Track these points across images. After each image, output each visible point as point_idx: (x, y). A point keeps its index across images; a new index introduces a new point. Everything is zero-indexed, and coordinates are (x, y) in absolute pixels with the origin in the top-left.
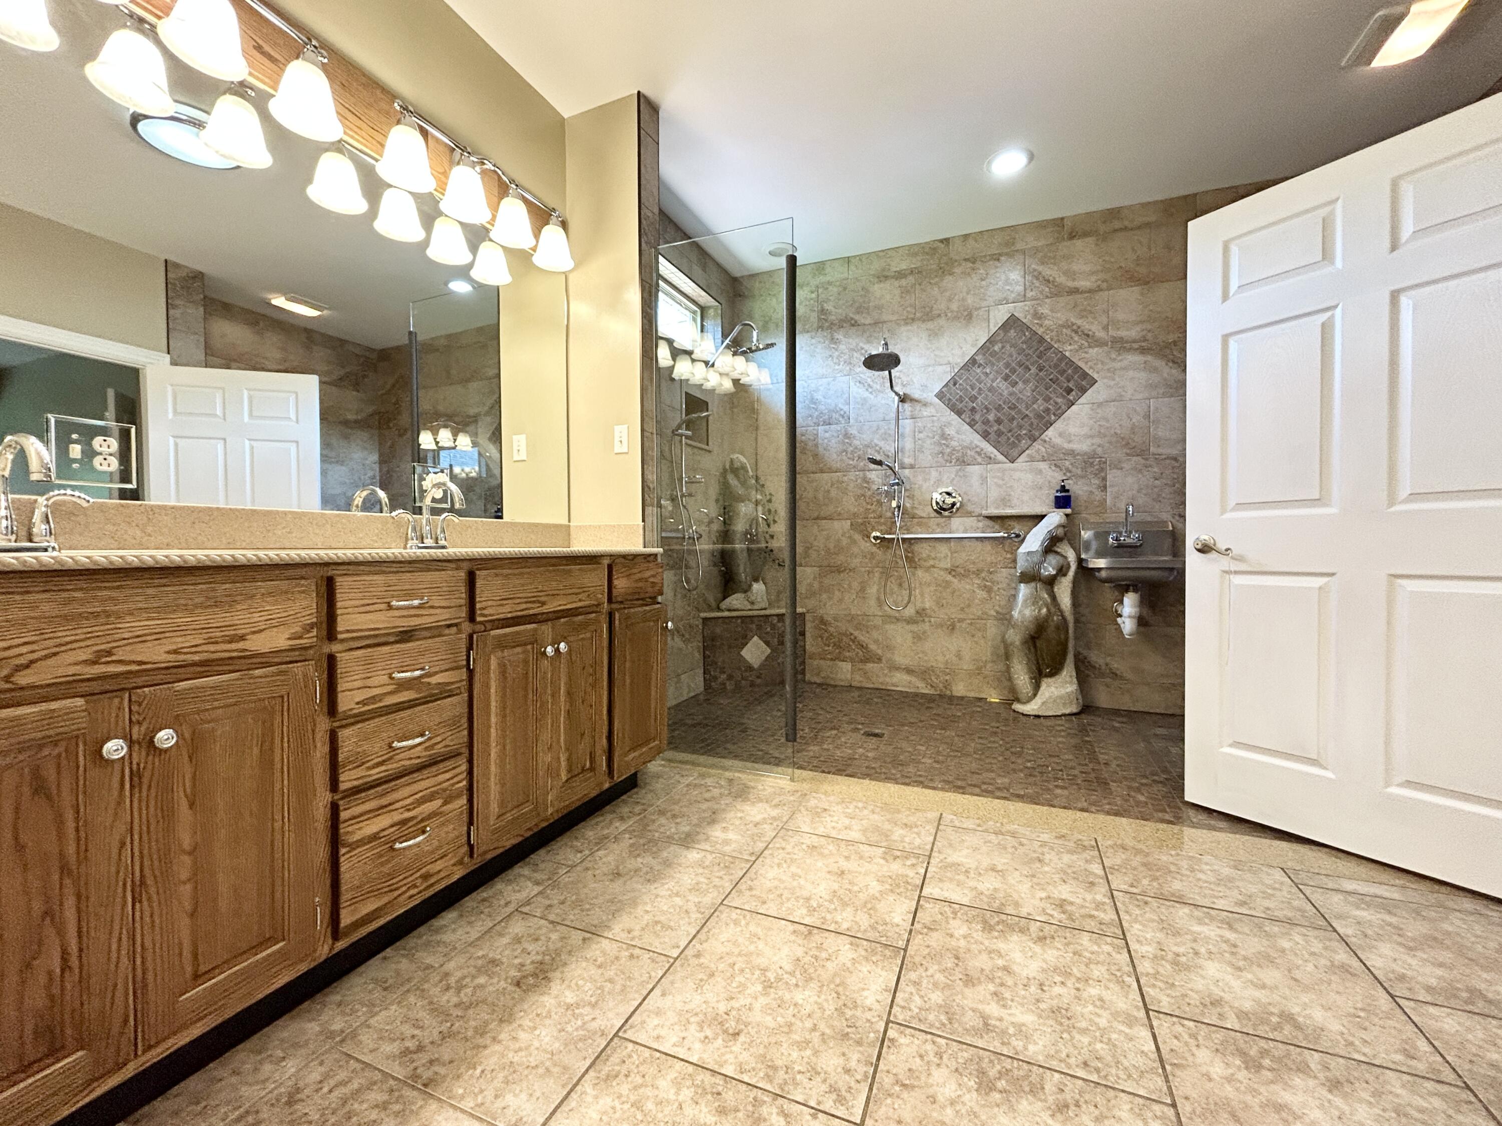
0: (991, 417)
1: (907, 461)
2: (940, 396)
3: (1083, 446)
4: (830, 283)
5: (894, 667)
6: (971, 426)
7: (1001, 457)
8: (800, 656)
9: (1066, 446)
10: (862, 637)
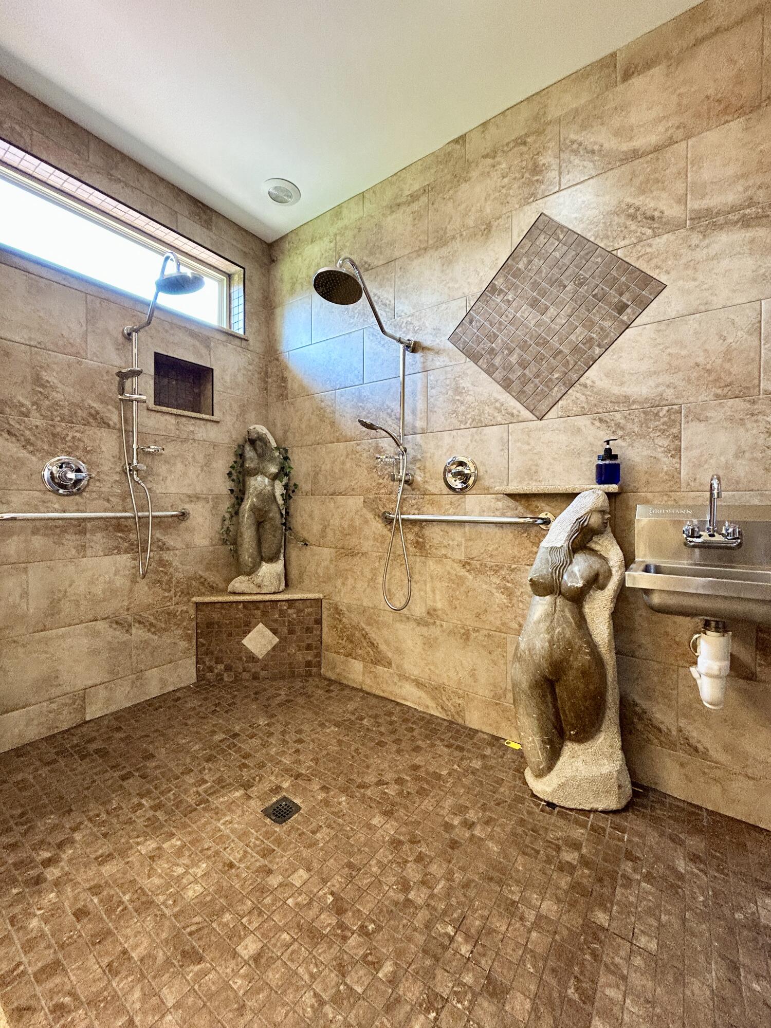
0: (514, 359)
1: (420, 424)
2: (454, 338)
3: (642, 390)
4: (346, 228)
5: (403, 677)
6: (490, 374)
7: (526, 414)
8: (316, 648)
9: (616, 390)
10: (373, 634)
